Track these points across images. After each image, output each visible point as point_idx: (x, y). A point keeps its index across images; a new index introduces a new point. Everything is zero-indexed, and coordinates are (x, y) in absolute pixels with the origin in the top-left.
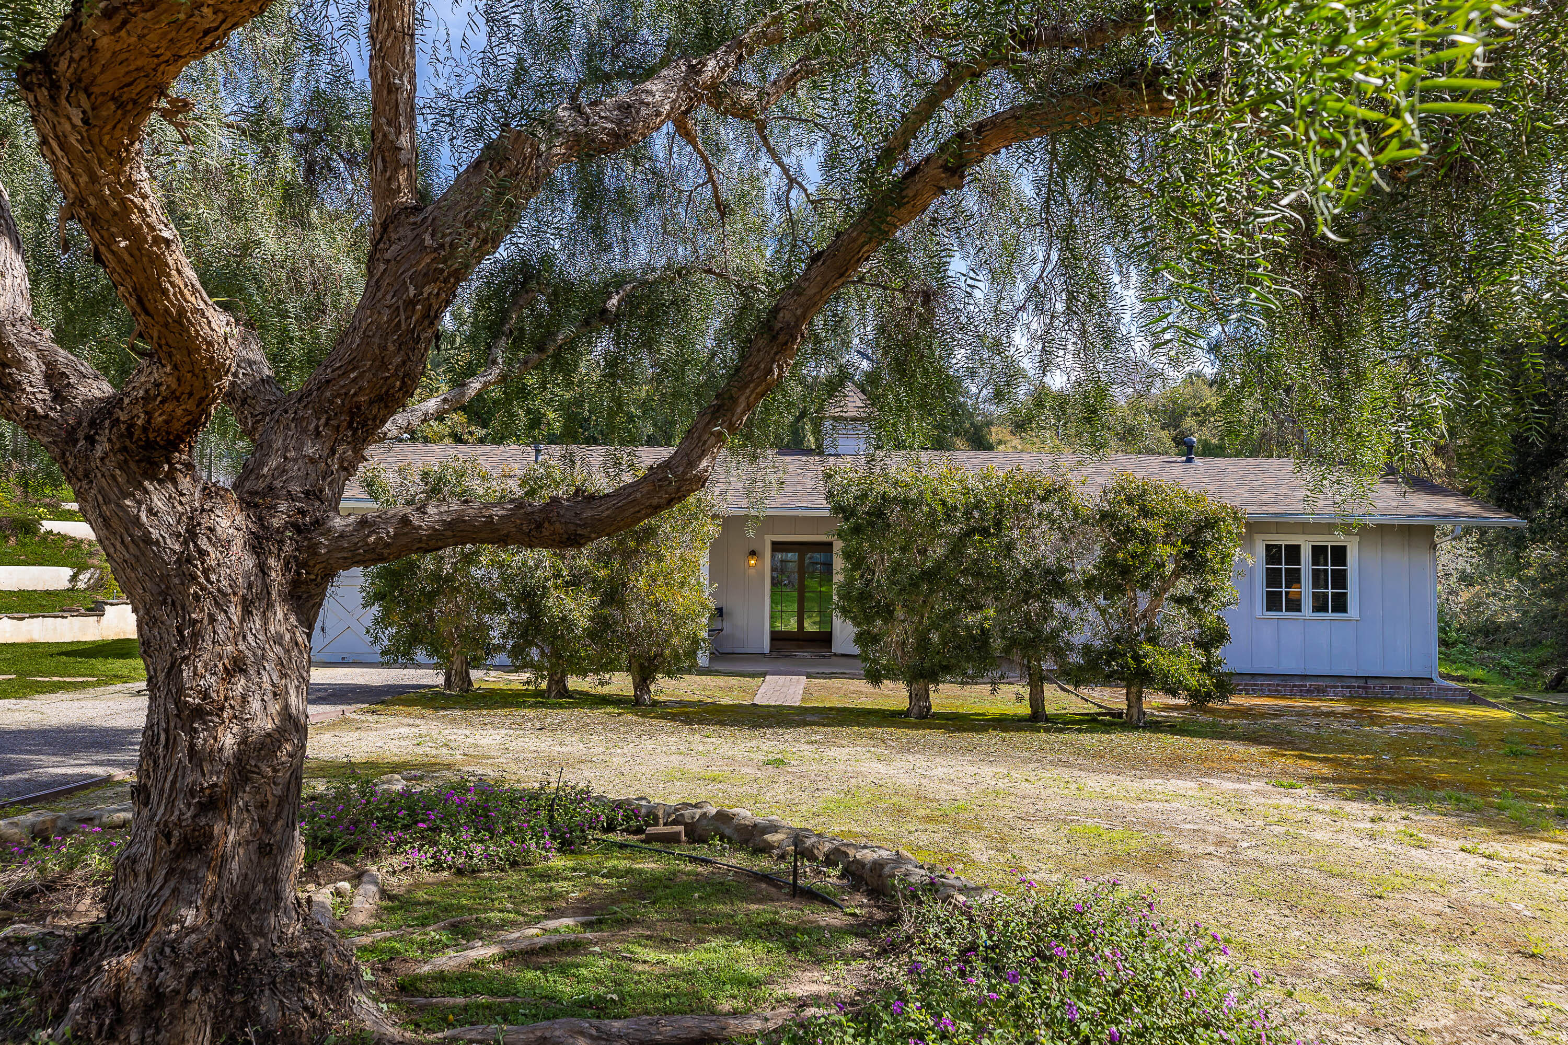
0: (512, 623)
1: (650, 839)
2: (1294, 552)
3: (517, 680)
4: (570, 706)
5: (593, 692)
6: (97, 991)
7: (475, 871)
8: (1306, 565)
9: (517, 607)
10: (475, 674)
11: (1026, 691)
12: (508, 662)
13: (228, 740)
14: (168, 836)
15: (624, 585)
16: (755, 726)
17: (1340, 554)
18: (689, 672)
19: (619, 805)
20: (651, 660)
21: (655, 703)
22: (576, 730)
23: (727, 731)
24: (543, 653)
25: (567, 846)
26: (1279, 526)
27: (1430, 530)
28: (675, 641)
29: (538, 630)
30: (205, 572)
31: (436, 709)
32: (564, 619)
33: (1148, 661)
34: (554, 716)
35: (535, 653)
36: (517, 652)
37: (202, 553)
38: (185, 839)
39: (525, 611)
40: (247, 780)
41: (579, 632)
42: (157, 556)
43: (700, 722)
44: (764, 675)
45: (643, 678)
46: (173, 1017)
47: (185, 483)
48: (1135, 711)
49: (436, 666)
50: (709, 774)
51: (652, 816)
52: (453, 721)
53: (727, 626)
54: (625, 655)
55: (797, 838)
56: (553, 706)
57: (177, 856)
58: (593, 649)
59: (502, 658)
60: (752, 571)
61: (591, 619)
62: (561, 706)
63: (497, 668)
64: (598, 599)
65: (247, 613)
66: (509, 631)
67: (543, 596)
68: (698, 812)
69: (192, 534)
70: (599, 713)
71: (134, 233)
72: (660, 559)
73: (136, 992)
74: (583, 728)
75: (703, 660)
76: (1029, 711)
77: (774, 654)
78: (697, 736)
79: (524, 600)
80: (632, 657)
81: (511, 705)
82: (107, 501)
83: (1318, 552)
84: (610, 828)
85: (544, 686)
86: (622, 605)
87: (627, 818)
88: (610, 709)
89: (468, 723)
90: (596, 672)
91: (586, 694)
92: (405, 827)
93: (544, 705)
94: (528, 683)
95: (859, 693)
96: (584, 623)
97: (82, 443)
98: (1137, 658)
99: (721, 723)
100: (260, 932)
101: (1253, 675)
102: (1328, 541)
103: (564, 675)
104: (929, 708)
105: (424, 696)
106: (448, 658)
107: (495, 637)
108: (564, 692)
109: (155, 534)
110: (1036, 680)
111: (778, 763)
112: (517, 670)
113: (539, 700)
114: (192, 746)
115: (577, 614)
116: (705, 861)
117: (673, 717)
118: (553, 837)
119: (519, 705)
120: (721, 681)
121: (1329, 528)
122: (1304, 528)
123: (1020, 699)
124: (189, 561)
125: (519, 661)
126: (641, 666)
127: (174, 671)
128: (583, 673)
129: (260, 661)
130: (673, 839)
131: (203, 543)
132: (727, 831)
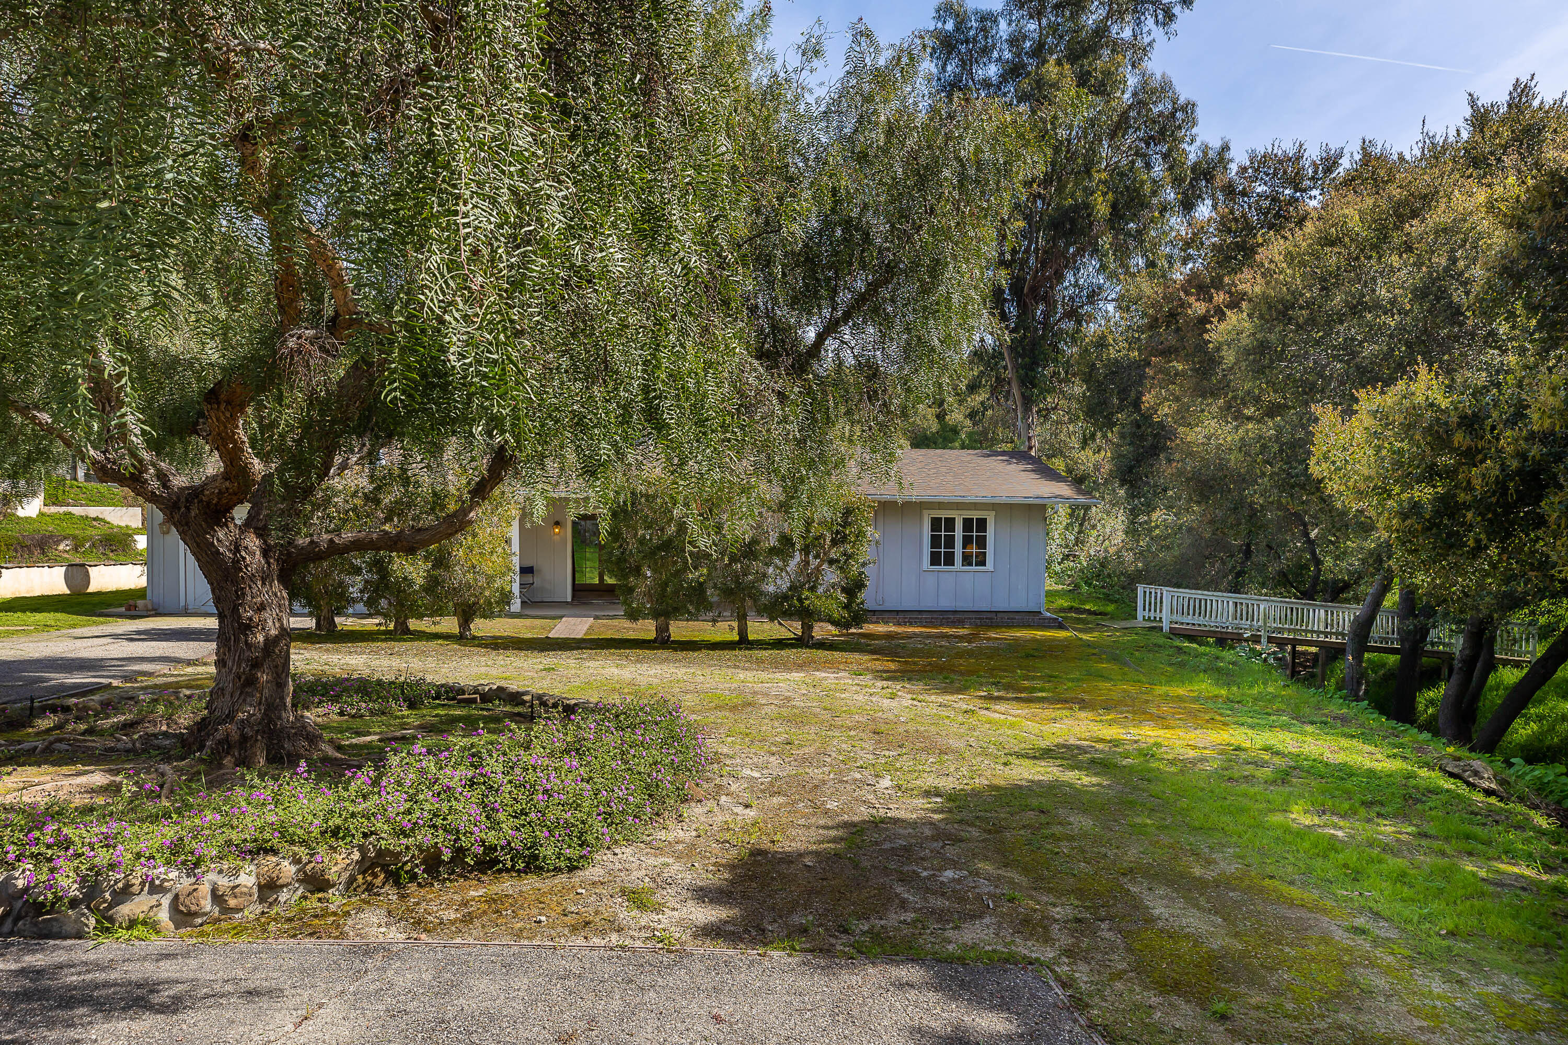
0: (367, 582)
1: (460, 701)
2: (950, 523)
3: (371, 623)
4: (411, 640)
5: (428, 630)
6: (218, 737)
7: (362, 716)
8: (959, 533)
9: (370, 571)
10: (337, 620)
11: (735, 624)
12: (365, 610)
13: (261, 638)
14: (240, 678)
15: (449, 554)
16: (542, 650)
17: (982, 524)
18: (500, 616)
19: (442, 686)
20: (470, 607)
21: (474, 638)
22: (416, 655)
23: (523, 653)
24: (390, 604)
25: (412, 706)
26: (941, 505)
27: (1043, 507)
28: (487, 593)
29: (387, 587)
30: (246, 567)
31: (313, 643)
32: (405, 579)
33: (807, 602)
34: (397, 646)
35: (383, 603)
36: (370, 603)
37: (244, 558)
38: (247, 679)
39: (377, 573)
40: (269, 656)
41: (417, 588)
42: (223, 560)
43: (505, 649)
44: (561, 617)
45: (465, 623)
46: (252, 746)
47: (231, 526)
48: (806, 636)
49: (310, 614)
50: (504, 675)
51: (462, 691)
52: (327, 650)
53: (537, 581)
54: (451, 604)
55: (540, 697)
56: (399, 640)
57: (244, 686)
58: (428, 600)
59: (360, 607)
60: (557, 537)
61: (425, 578)
62: (405, 640)
63: (354, 615)
64: (430, 565)
65: (264, 584)
66: (365, 588)
67: (389, 563)
68: (487, 689)
69: (237, 550)
70: (433, 644)
71: (235, 442)
72: (474, 535)
73: (235, 736)
74: (421, 653)
75: (516, 606)
76: (737, 638)
77: (575, 602)
78: (501, 657)
79: (375, 566)
80: (455, 605)
81: (367, 640)
82: (198, 536)
83: (968, 523)
84: (438, 697)
85: (392, 626)
86: (447, 568)
87: (447, 692)
88: (440, 642)
89: (338, 651)
90: (431, 616)
91: (424, 632)
92: (323, 695)
93: (392, 640)
94: (380, 624)
95: (628, 629)
96: (420, 581)
97: (183, 509)
98: (800, 600)
99: (520, 649)
100: (280, 718)
101: (898, 612)
102: (975, 515)
103: (406, 618)
104: (669, 636)
105: (300, 635)
106: (318, 607)
107: (354, 592)
108: (407, 631)
109: (221, 550)
110: (742, 618)
111: (548, 670)
112: (370, 616)
113: (389, 636)
114: (246, 641)
115: (414, 574)
116: (489, 710)
117: (486, 646)
118: (405, 701)
119: (373, 640)
120: (528, 622)
121: (975, 506)
122: (958, 506)
123: (732, 629)
124: (238, 561)
125: (373, 608)
126: (463, 611)
127: (235, 610)
128: (420, 617)
129: (270, 605)
130: (474, 701)
131: (243, 553)
132: (503, 696)
